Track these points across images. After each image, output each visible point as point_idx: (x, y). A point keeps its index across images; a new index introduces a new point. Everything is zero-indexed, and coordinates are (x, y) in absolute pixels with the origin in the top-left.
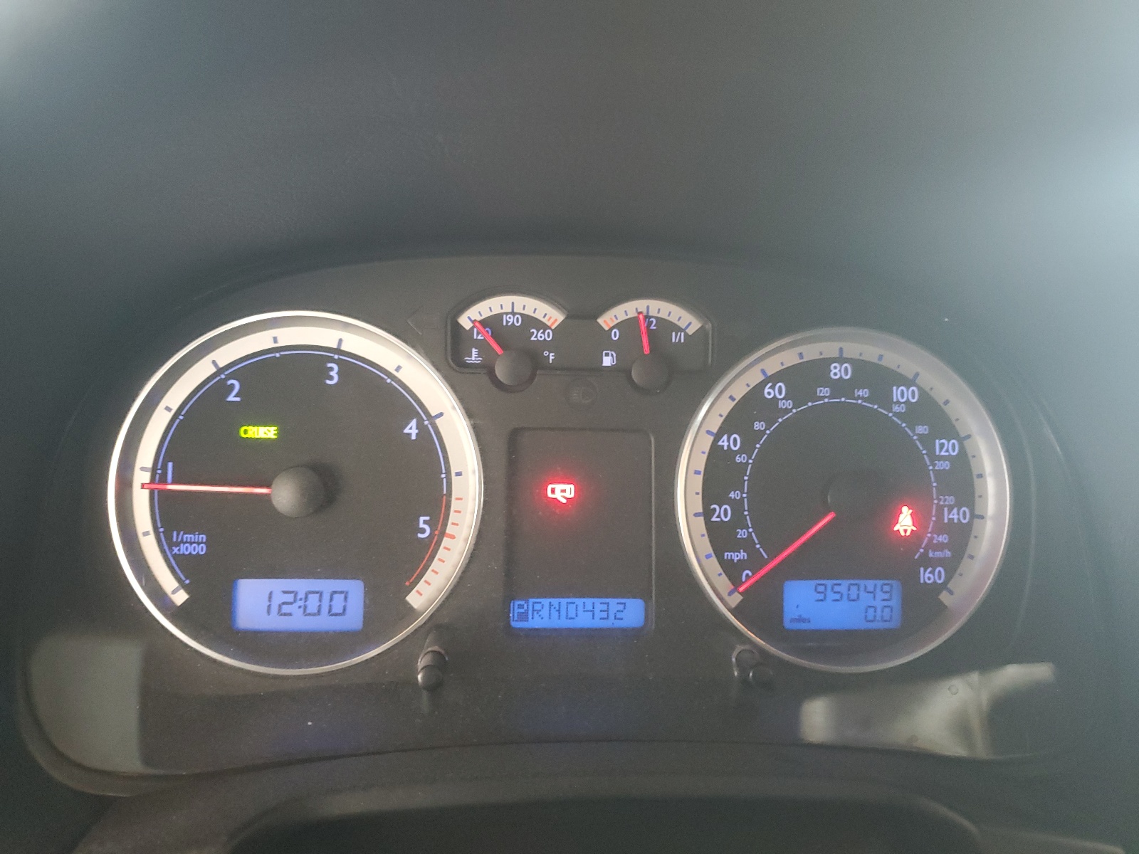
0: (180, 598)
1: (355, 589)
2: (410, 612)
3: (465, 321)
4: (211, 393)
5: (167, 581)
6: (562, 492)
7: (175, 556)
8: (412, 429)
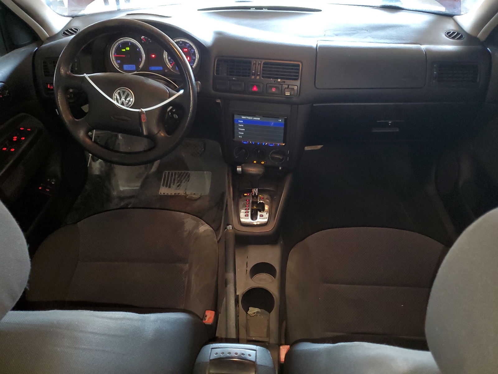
0: (118, 67)
1: (134, 66)
2: (140, 68)
3: (142, 38)
4: (119, 46)
5: (117, 65)
6: (153, 56)
7: (118, 63)
8: (138, 50)
